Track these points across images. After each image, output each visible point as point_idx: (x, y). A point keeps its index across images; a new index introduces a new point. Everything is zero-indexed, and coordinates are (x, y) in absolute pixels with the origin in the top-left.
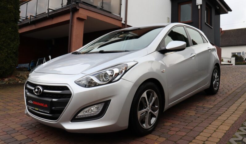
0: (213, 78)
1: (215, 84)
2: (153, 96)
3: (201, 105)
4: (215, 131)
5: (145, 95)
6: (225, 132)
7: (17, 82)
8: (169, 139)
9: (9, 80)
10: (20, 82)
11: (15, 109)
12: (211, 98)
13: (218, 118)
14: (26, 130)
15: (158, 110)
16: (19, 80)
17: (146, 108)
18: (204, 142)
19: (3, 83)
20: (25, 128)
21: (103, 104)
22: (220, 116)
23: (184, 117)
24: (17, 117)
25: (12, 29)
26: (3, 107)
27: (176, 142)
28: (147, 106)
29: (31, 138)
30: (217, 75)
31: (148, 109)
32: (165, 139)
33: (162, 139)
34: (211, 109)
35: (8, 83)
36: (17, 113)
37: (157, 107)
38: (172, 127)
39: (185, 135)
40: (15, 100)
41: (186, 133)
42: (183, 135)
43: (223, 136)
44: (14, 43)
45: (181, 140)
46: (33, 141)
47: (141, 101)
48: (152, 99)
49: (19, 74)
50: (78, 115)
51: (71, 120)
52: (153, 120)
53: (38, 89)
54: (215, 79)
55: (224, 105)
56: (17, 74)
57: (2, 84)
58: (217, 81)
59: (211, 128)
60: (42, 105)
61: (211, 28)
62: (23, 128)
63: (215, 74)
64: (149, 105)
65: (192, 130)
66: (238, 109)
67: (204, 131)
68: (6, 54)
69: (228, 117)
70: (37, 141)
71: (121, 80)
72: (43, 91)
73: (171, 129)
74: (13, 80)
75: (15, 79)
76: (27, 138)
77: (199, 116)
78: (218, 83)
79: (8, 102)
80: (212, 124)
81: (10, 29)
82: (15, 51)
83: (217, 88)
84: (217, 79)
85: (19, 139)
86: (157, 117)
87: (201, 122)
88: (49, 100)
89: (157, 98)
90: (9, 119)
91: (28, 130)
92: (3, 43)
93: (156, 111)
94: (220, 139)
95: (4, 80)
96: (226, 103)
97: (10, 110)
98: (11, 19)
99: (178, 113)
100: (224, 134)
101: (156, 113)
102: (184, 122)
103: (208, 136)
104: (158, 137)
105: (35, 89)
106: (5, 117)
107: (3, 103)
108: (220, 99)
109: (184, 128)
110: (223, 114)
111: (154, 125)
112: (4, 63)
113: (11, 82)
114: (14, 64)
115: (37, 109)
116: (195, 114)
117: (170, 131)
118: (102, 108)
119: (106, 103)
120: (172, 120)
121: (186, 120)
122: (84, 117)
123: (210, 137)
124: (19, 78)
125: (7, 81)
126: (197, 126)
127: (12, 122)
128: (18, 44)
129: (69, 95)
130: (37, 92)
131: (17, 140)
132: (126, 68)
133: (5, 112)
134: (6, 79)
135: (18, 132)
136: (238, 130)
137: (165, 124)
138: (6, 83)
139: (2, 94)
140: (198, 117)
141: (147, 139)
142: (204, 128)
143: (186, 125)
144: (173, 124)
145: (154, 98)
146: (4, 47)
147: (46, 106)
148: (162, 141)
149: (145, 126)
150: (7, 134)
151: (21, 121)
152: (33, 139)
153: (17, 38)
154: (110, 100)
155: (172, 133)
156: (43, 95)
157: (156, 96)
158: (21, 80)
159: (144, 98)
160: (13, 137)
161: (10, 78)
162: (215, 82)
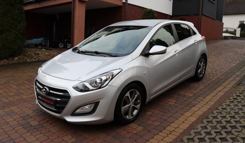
0: (198, 67)
1: (201, 71)
2: (136, 94)
3: (182, 93)
4: (183, 122)
5: (128, 94)
6: (191, 123)
7: (26, 60)
8: (145, 128)
9: (18, 59)
10: (28, 60)
11: (27, 93)
12: (195, 85)
13: (191, 109)
14: (37, 115)
15: (140, 104)
16: (27, 58)
17: (129, 104)
18: (171, 132)
19: (14, 62)
20: (37, 114)
21: (94, 104)
22: (194, 106)
23: (164, 106)
24: (29, 102)
25: (17, 11)
26: (17, 90)
27: (150, 131)
28: (130, 102)
29: (41, 123)
30: (203, 64)
31: (131, 104)
32: (143, 128)
33: (140, 128)
34: (190, 98)
35: (18, 62)
36: (29, 97)
37: (139, 101)
38: (152, 116)
39: (159, 125)
40: (26, 82)
41: (160, 123)
42: (157, 125)
43: (187, 127)
44: (21, 24)
45: (154, 130)
46: (43, 126)
47: (124, 100)
48: (135, 96)
49: (27, 52)
50: (76, 111)
51: (71, 114)
52: (135, 112)
53: (46, 89)
54: (201, 67)
55: (203, 94)
56: (25, 53)
57: (12, 62)
58: (203, 69)
59: (182, 119)
60: (49, 102)
61: (214, 3)
62: (35, 114)
63: (201, 63)
64: (132, 101)
65: (166, 120)
66: (212, 99)
67: (175, 122)
68: (15, 36)
69: (200, 108)
70: (47, 127)
71: (107, 86)
72: (49, 91)
73: (149, 119)
74: (22, 59)
75: (24, 58)
76: (39, 123)
77: (176, 105)
78: (204, 70)
79: (20, 84)
80: (184, 115)
81: (16, 11)
82: (22, 32)
83: (202, 75)
84: (203, 67)
85: (33, 125)
86: (139, 109)
87: (176, 112)
88: (54, 99)
89: (139, 95)
90: (24, 104)
91: (39, 116)
92: (10, 25)
93: (138, 105)
94: (184, 130)
95: (14, 59)
96: (205, 92)
97: (23, 94)
98: (17, 2)
99: (161, 102)
100: (189, 125)
101: (138, 106)
102: (162, 112)
103: (176, 127)
104: (138, 126)
105: (43, 89)
106: (20, 102)
107: (16, 86)
108: (202, 87)
109: (160, 118)
110: (197, 104)
111: (136, 115)
112: (13, 44)
113: (21, 61)
114: (22, 44)
115: (46, 104)
116: (174, 103)
117: (149, 120)
118: (93, 107)
119: (97, 104)
120: (154, 109)
121: (165, 109)
122: (80, 113)
123: (178, 127)
124: (27, 56)
125: (17, 60)
126: (171, 116)
127: (25, 107)
128: (25, 25)
129: (69, 97)
130: (44, 91)
131: (32, 126)
132: (112, 75)
133: (19, 96)
134: (16, 58)
135: (32, 118)
136: (202, 121)
137: (146, 113)
138: (16, 62)
139: (14, 74)
140: (176, 107)
141: (129, 127)
142: (176, 119)
143: (163, 116)
144: (153, 113)
145: (136, 95)
146: (12, 28)
147: (52, 103)
148: (139, 130)
149: (128, 117)
150: (24, 120)
151: (33, 106)
152: (43, 125)
153: (23, 19)
154: (99, 102)
155: (149, 122)
156: (49, 94)
157: (138, 93)
158: (29, 58)
159: (128, 97)
160: (28, 123)
161: (20, 57)
162: (201, 70)
